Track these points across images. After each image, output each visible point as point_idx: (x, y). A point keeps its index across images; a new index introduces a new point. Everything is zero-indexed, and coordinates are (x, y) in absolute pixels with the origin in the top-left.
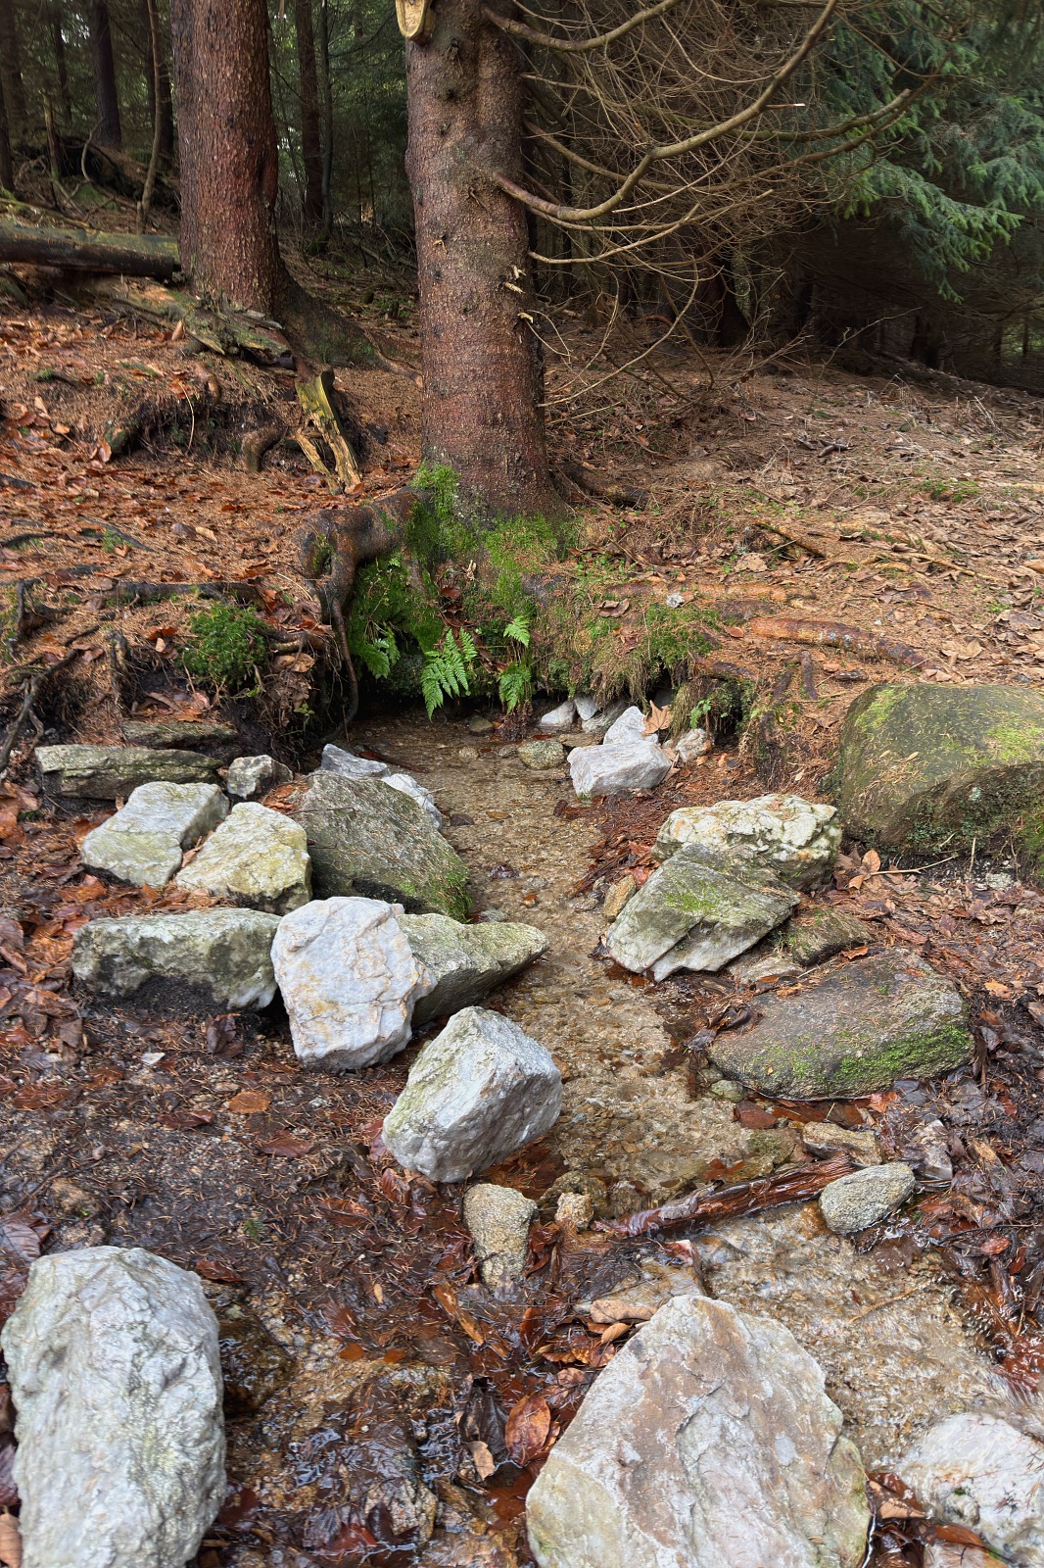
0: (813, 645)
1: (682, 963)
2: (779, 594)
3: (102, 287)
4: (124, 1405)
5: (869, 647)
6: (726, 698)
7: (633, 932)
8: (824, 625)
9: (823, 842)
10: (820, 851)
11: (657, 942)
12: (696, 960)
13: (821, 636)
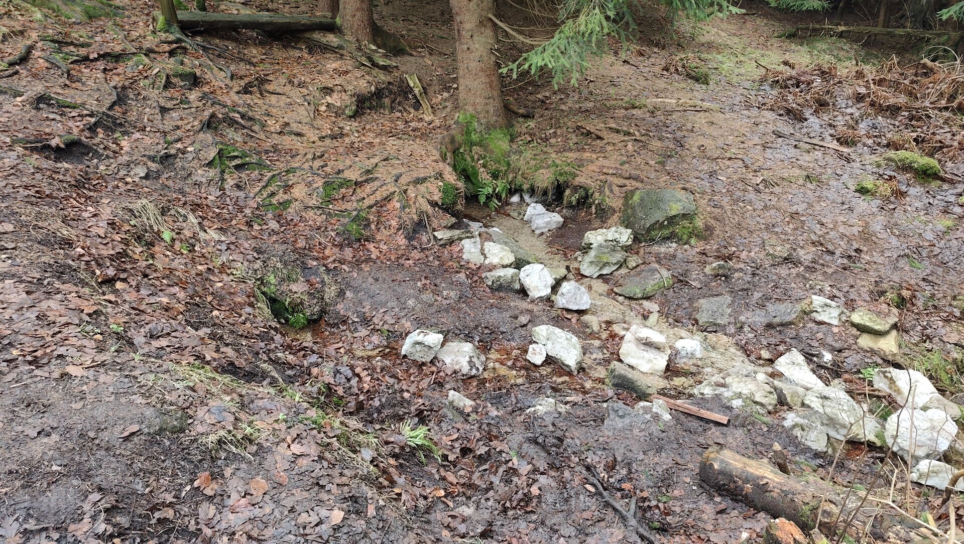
0: (608, 174)
1: (601, 273)
2: (594, 156)
3: (307, 35)
4: (567, 342)
5: (627, 175)
6: (583, 193)
7: (588, 266)
8: (611, 168)
9: (630, 240)
10: (630, 242)
11: (595, 268)
12: (605, 272)
13: (611, 172)
